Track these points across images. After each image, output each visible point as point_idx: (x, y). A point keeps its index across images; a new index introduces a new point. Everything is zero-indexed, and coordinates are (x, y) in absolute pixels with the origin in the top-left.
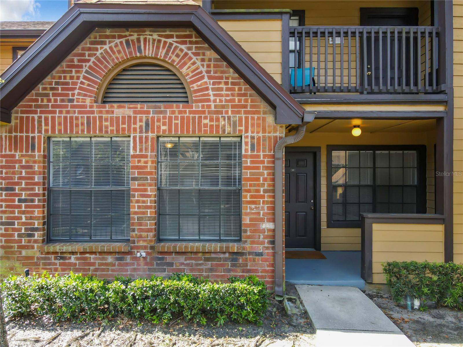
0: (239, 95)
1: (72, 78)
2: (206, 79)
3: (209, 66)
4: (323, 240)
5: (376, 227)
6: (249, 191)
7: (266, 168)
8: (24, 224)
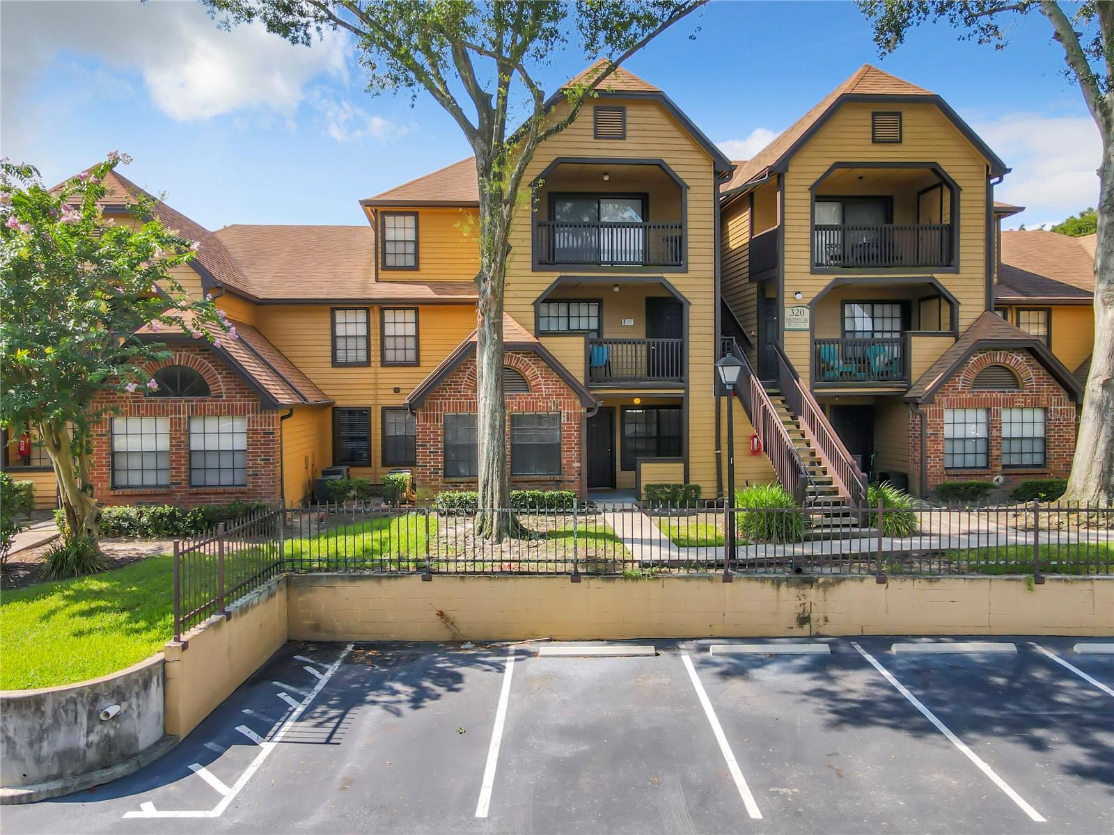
0: (560, 388)
1: (460, 378)
2: (540, 379)
3: (541, 371)
4: (618, 481)
5: (643, 465)
6: (565, 445)
7: (575, 431)
8: (433, 466)
